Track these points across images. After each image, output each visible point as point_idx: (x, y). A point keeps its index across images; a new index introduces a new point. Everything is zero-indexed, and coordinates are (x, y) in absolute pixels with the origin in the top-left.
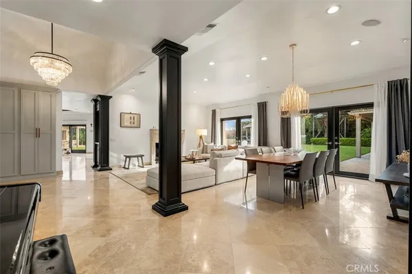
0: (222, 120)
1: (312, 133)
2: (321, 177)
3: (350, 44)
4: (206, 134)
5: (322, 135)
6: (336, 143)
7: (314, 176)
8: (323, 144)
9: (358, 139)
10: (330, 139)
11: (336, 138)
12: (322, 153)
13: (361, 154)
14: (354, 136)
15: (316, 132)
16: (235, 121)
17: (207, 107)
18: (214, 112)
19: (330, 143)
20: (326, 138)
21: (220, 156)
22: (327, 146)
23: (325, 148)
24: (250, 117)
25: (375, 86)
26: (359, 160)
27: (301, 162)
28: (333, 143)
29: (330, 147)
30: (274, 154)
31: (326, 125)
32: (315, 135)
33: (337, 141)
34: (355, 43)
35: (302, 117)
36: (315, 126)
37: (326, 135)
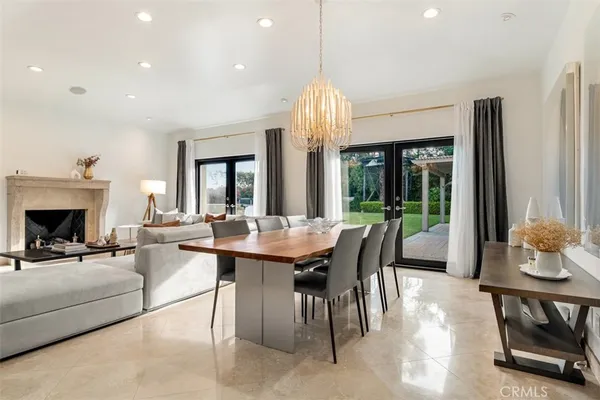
0: (199, 163)
1: (362, 194)
2: (374, 278)
3: (423, 14)
4: (163, 192)
5: (376, 197)
6: (398, 208)
7: (360, 277)
8: (377, 211)
9: (425, 202)
10: (388, 202)
11: (398, 199)
12: (376, 228)
13: (429, 226)
14: (419, 198)
15: (368, 192)
16: (225, 165)
17: (170, 135)
18: (182, 146)
19: (388, 208)
20: (381, 201)
21: (160, 240)
22: (383, 215)
23: (379, 218)
24: (251, 158)
25: (457, 108)
26: (427, 235)
27: (332, 249)
28: (392, 208)
29: (389, 216)
30: (286, 232)
31: (382, 181)
32: (367, 197)
33: (399, 203)
34: (431, 13)
35: (342, 160)
36: (367, 182)
37: (382, 197)
